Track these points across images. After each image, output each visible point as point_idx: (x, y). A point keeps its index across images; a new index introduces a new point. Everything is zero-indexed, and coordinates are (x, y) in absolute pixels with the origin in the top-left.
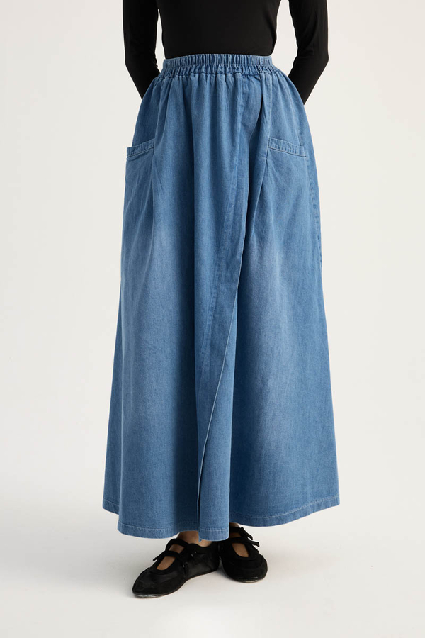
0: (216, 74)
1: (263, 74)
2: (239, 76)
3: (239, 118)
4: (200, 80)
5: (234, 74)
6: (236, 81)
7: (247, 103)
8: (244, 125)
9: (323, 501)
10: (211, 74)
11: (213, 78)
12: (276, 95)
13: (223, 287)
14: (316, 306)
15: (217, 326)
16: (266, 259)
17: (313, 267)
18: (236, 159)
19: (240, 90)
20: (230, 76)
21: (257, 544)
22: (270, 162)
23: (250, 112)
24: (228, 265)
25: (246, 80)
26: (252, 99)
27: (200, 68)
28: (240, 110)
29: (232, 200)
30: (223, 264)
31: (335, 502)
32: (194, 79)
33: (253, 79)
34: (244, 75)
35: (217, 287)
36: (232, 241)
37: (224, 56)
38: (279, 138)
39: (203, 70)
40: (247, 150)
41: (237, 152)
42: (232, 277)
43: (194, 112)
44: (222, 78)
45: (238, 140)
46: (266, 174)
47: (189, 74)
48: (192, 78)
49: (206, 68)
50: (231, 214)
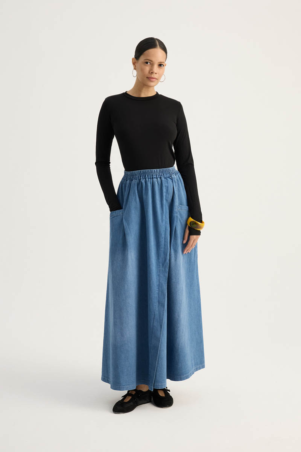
0: (153, 178)
1: (172, 176)
2: (163, 179)
3: (164, 197)
4: (146, 182)
5: (160, 178)
6: (161, 181)
7: (167, 190)
8: (167, 200)
9: (198, 366)
10: (150, 178)
11: (151, 180)
12: (179, 184)
13: (161, 275)
14: (195, 279)
15: (160, 293)
16: (178, 260)
17: (195, 261)
18: (164, 216)
19: (164, 185)
20: (159, 179)
21: (169, 391)
22: (178, 216)
23: (169, 194)
24: (163, 265)
25: (166, 180)
26: (169, 188)
27: (145, 176)
28: (164, 194)
29: (163, 236)
30: (161, 265)
31: (203, 367)
32: (143, 181)
33: (169, 179)
34: (165, 178)
35: (159, 275)
36: (164, 254)
37: (156, 170)
38: (181, 205)
39: (147, 177)
40: (168, 211)
41: (164, 213)
42: (165, 270)
43: (144, 197)
44: (155, 180)
45: (164, 208)
46: (177, 222)
47: (140, 179)
48: (142, 181)
49: (148, 176)
50: (163, 242)
